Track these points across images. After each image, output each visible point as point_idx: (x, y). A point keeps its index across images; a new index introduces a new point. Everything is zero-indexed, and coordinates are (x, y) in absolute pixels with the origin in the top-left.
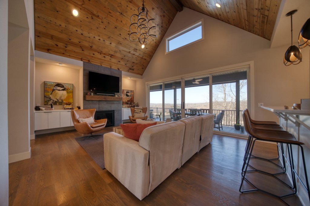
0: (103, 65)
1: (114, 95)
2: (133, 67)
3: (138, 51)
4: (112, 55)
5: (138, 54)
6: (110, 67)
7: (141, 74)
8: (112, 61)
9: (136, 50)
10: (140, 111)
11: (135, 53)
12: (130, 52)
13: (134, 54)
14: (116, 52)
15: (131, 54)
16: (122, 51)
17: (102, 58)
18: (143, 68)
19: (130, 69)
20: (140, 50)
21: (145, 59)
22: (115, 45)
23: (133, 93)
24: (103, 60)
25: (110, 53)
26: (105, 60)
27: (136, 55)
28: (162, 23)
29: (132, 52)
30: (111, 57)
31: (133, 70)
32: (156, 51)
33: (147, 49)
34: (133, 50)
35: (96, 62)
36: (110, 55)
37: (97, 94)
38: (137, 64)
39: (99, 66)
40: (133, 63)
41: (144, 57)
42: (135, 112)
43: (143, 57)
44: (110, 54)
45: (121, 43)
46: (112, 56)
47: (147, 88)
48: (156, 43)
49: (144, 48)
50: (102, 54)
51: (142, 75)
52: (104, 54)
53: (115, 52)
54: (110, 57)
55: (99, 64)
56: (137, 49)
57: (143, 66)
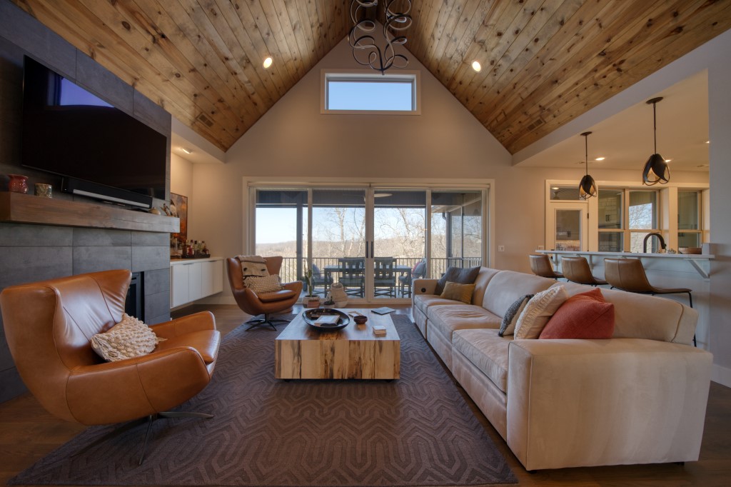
0: (99, 59)
1: (148, 206)
2: (213, 113)
3: (250, 68)
4: (163, 36)
5: (247, 79)
6: (129, 81)
7: (225, 144)
8: (151, 60)
9: (247, 61)
10: (263, 270)
11: (239, 70)
12: (227, 59)
13: (236, 74)
14: (185, 36)
15: (228, 68)
16: (207, 43)
17: (108, 23)
18: (237, 130)
19: (203, 118)
20: (255, 69)
21: (255, 104)
22: (194, 6)
23: (184, 207)
24: (112, 32)
25: (158, 25)
26: (122, 42)
27: (238, 81)
28: (329, 27)
29: (233, 64)
30: (155, 40)
31: (210, 124)
32: (287, 91)
33: (271, 76)
34: (239, 60)
35: (68, 22)
36: (153, 32)
37: (76, 191)
38: (229, 108)
39: (77, 51)
40: (221, 101)
41: (255, 97)
42: (246, 273)
43: (253, 94)
44: (155, 28)
45: (217, 11)
46: (161, 41)
47: (248, 196)
48: (297, 69)
49: (267, 70)
50: (119, 8)
51: (225, 149)
52: (132, 13)
53: (181, 30)
54: (150, 38)
55: (82, 46)
56: (252, 61)
57: (242, 122)
